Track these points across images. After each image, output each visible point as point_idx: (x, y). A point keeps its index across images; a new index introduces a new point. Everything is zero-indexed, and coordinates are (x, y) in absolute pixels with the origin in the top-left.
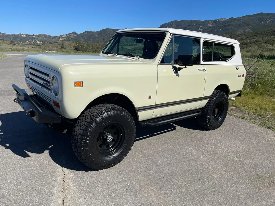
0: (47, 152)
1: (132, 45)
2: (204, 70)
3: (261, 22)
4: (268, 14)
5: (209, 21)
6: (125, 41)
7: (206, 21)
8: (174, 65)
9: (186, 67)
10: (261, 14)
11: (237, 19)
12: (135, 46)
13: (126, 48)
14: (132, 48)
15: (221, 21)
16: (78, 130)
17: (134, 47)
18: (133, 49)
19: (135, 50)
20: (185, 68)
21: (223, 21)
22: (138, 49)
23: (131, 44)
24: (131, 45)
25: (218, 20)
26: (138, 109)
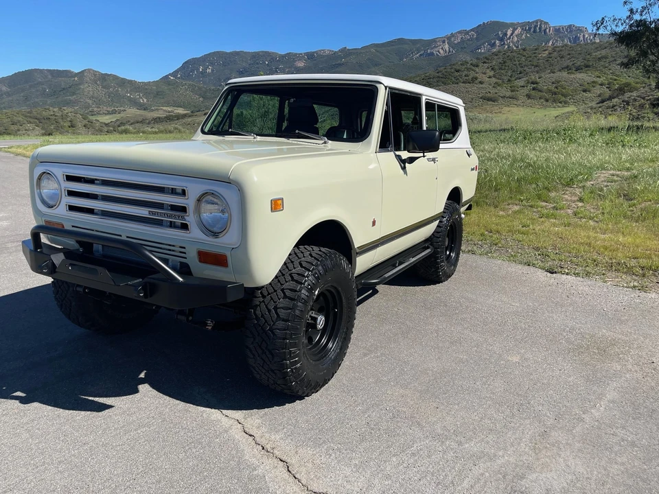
0: (144, 388)
1: (114, 112)
2: (434, 160)
3: (401, 59)
4: (414, 42)
5: (297, 54)
6: (90, 102)
7: (290, 53)
8: (398, 153)
9: (425, 154)
10: (401, 41)
11: (356, 51)
12: (122, 115)
13: (98, 121)
14: (114, 120)
15: (323, 57)
16: (269, 311)
17: (118, 116)
18: (118, 123)
19: (122, 124)
20: (424, 156)
21: (327, 56)
22: (132, 121)
23: (108, 109)
24: (109, 113)
25: (316, 52)
26: (358, 251)
